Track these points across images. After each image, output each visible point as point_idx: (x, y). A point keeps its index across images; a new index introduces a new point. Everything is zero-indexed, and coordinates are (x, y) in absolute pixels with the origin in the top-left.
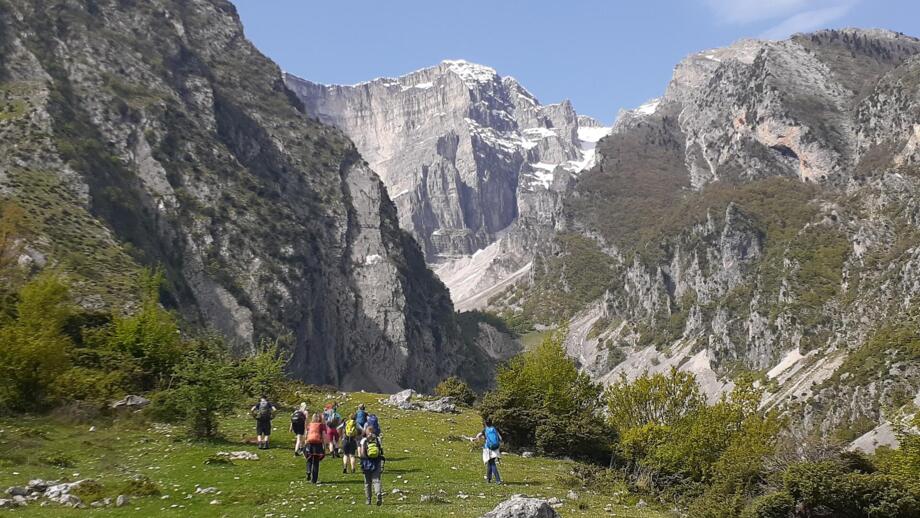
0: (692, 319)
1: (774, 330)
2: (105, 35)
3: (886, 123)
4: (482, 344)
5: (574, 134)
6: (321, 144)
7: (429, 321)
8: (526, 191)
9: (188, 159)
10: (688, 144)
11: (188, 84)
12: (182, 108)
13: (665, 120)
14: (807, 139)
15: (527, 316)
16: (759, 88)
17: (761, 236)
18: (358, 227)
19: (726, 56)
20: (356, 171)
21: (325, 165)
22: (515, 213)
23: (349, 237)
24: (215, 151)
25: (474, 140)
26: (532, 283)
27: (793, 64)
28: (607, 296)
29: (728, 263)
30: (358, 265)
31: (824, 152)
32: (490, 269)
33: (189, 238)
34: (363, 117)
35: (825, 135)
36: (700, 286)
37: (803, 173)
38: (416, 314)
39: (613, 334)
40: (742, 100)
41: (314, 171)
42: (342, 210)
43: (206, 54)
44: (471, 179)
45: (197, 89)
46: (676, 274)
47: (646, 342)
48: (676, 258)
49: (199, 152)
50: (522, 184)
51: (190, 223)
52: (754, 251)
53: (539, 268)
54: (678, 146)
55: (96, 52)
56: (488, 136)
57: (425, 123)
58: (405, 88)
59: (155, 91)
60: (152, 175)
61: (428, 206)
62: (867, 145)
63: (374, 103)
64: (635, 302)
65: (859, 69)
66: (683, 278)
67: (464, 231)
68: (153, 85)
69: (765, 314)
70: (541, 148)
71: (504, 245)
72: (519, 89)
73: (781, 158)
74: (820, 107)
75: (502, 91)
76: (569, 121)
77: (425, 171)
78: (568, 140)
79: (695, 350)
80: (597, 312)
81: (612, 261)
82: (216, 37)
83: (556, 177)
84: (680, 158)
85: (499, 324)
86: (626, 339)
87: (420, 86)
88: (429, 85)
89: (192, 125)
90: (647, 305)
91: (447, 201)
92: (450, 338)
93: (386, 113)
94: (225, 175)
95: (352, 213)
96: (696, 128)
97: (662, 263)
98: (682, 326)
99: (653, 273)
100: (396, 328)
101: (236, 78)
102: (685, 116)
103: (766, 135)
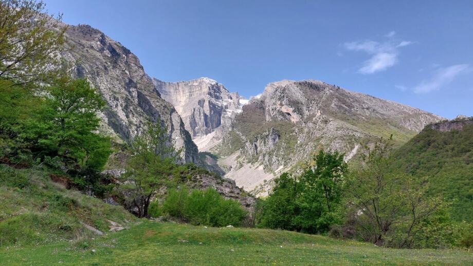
0: (260, 157)
1: (278, 160)
2: (109, 76)
3: (313, 109)
4: (206, 161)
5: (238, 102)
6: (165, 107)
7: (191, 155)
8: (224, 117)
9: (131, 111)
10: (267, 109)
11: (131, 90)
12: (130, 97)
13: (262, 101)
14: (294, 111)
15: (219, 154)
16: (284, 96)
17: (279, 136)
18: (174, 129)
19: (280, 84)
20: (174, 114)
21: (166, 112)
22: (220, 124)
23: (171, 132)
24: (138, 109)
25: (209, 102)
26: (222, 145)
27: (293, 91)
28: (241, 149)
29: (271, 143)
30: (174, 139)
31: (298, 115)
32: (212, 139)
33: (131, 131)
34: (176, 92)
35: (299, 111)
36: (264, 148)
37: (293, 120)
38: (188, 153)
39: (241, 160)
40: (279, 99)
41: (163, 114)
42: (170, 124)
43: (135, 80)
44: (208, 113)
45: (133, 92)
46: (258, 145)
47: (249, 162)
48: (259, 141)
49: (134, 109)
50: (222, 115)
51: (131, 128)
52: (277, 140)
53: (224, 141)
54: (264, 109)
55: (107, 81)
56: (213, 100)
57: (195, 95)
58: (189, 85)
59: (123, 93)
60: (122, 115)
61: (195, 120)
62: (308, 114)
63: (180, 88)
64: (247, 151)
65: (310, 93)
66: (260, 146)
67: (205, 128)
68: (122, 91)
69: (277, 156)
70: (229, 105)
71: (216, 132)
72: (223, 87)
73: (287, 116)
74: (298, 103)
75: (218, 88)
76: (237, 98)
77: (194, 110)
78: (237, 103)
79: (260, 165)
80: (238, 153)
81: (243, 140)
82: (138, 76)
83: (232, 114)
84: (264, 113)
85: (211, 156)
86: (244, 161)
87: (194, 84)
88: (197, 84)
89: (132, 102)
90: (250, 152)
91: (200, 119)
92: (197, 159)
93: (183, 91)
94: (140, 115)
95: (172, 125)
96: (269, 104)
97: (255, 141)
98: (258, 159)
99: (252, 144)
100: (182, 155)
101: (143, 88)
102: (267, 101)
103: (284, 109)
